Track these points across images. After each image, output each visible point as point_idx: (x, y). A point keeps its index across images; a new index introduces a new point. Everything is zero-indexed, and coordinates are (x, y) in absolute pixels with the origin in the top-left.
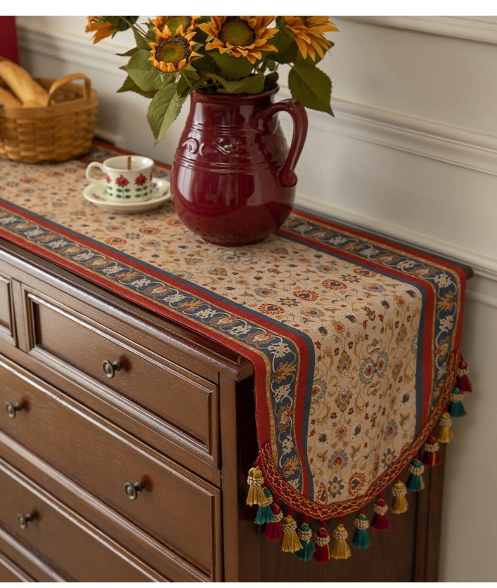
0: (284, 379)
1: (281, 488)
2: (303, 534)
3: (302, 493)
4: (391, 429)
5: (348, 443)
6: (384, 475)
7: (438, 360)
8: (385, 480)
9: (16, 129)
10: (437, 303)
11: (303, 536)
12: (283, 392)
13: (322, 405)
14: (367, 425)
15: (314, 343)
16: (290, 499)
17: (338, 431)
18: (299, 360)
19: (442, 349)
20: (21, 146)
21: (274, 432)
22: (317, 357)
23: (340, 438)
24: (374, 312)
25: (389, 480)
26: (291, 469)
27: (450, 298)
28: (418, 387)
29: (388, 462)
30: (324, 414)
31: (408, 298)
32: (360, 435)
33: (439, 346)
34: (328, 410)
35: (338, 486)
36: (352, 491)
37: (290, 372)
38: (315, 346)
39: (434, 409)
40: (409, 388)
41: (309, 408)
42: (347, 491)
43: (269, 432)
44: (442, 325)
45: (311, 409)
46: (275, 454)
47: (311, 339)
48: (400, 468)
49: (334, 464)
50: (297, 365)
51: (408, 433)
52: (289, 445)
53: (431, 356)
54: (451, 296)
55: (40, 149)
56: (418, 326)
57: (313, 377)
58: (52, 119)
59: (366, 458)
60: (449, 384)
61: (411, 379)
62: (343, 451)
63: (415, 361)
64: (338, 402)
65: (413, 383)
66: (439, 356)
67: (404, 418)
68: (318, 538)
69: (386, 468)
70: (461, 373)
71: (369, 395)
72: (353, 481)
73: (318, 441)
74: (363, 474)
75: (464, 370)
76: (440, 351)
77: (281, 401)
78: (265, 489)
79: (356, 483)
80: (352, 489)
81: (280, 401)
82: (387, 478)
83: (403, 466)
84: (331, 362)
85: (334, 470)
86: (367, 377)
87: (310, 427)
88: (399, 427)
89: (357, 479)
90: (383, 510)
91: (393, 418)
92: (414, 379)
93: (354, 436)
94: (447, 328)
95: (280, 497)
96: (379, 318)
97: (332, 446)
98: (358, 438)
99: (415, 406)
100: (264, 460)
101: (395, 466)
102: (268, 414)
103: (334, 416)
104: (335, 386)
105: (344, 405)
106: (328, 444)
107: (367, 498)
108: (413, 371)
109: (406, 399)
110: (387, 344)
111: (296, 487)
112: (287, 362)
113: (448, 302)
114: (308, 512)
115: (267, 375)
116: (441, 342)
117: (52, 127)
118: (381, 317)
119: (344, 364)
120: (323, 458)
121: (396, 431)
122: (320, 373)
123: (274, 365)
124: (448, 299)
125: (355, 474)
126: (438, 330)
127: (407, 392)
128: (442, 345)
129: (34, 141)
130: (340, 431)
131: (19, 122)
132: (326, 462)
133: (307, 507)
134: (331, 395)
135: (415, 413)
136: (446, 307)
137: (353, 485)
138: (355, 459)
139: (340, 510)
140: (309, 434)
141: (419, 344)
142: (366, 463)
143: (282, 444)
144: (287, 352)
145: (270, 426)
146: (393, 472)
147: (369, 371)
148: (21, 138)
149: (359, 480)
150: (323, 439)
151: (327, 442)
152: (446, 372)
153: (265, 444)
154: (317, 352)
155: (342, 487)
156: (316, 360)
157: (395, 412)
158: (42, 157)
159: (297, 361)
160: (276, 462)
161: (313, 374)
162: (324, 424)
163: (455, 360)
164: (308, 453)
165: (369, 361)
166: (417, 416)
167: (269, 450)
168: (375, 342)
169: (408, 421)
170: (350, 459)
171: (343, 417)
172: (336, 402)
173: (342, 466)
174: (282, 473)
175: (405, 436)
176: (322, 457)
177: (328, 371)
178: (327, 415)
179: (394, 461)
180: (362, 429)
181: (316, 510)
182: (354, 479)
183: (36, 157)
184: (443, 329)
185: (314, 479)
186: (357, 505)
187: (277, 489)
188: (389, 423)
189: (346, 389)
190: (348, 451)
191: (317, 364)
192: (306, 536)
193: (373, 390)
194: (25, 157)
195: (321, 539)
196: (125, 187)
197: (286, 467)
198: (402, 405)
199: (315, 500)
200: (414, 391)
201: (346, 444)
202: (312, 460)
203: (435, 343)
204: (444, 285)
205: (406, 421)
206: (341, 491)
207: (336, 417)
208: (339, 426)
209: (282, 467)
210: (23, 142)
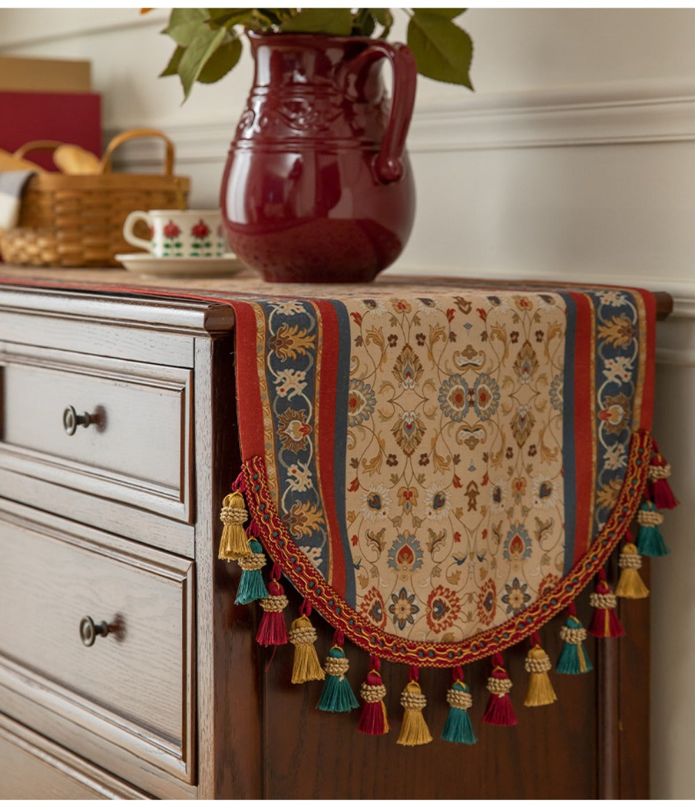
0: (292, 357)
1: (286, 552)
2: (332, 662)
3: (330, 583)
4: (517, 540)
5: (422, 521)
6: (507, 626)
7: (604, 431)
8: (508, 634)
9: (53, 208)
10: (596, 328)
11: (332, 665)
12: (292, 382)
13: (369, 434)
14: (456, 498)
15: (349, 314)
16: (304, 584)
17: (402, 492)
18: (320, 330)
19: (609, 412)
20: (60, 235)
21: (272, 442)
22: (353, 336)
23: (407, 509)
24: (470, 303)
25: (516, 636)
26: (305, 524)
27: (622, 327)
28: (565, 472)
29: (516, 605)
30: (373, 453)
31: (539, 302)
32: (444, 511)
33: (604, 406)
34: (382, 447)
35: (408, 606)
36: (435, 622)
37: (303, 347)
38: (352, 319)
39: (604, 529)
40: (551, 471)
41: (346, 434)
42: (425, 619)
43: (262, 439)
44: (609, 370)
45: (349, 436)
46: (273, 483)
47: (345, 307)
48: (539, 621)
49: (400, 562)
50: (317, 339)
51: (552, 555)
52: (301, 480)
53: (590, 421)
54: (625, 324)
55: (88, 241)
56: (562, 360)
57: (348, 373)
58: (108, 192)
59: (460, 562)
60: (632, 489)
61: (553, 456)
62: (414, 536)
63: (560, 424)
64: (398, 436)
65: (558, 464)
66: (605, 424)
67: (544, 528)
68: (365, 687)
69: (512, 614)
70: (656, 472)
71: (460, 443)
72: (436, 601)
73: (366, 504)
74: (454, 593)
75: (660, 468)
76: (607, 415)
77: (289, 398)
78: (252, 541)
79: (442, 608)
80: (435, 618)
81: (286, 397)
82: (513, 632)
83: (544, 618)
84: (382, 356)
85: (400, 573)
86: (455, 408)
87: (350, 474)
88: (535, 543)
89: (443, 598)
90: (501, 687)
91: (521, 522)
92: (560, 457)
93: (432, 510)
94: (618, 377)
95: (285, 571)
96: (478, 314)
97: (392, 521)
98: (440, 517)
99: (562, 508)
100: (251, 485)
101: (528, 614)
102: (260, 405)
103: (392, 460)
104: (391, 401)
105: (409, 444)
106: (386, 516)
107: (467, 652)
108: (557, 443)
109: (545, 491)
110: (496, 365)
111: (317, 563)
112: (297, 327)
113: (619, 331)
114: (343, 625)
115: (258, 335)
116: (608, 400)
117: (108, 207)
118: (483, 313)
119: (408, 368)
120: (378, 543)
121: (528, 548)
122: (362, 369)
123: (272, 322)
124: (619, 327)
125: (437, 589)
126: (601, 378)
127: (547, 479)
128: (610, 405)
129: (79, 227)
130: (405, 494)
131: (60, 196)
132: (385, 553)
133: (341, 615)
134: (385, 418)
135: (563, 521)
136: (615, 339)
137: (436, 610)
138: (438, 556)
139: (412, 653)
140: (348, 486)
141: (565, 392)
142: (459, 573)
143: (286, 471)
144: (298, 312)
145: (262, 428)
146: (525, 624)
147: (458, 398)
148: (60, 222)
149: (448, 604)
150: (375, 503)
151: (382, 510)
152: (625, 464)
153: (253, 457)
154: (355, 330)
155: (415, 609)
156: (353, 343)
157: (525, 511)
158: (89, 255)
159: (315, 331)
160: (276, 499)
161: (349, 367)
162: (376, 473)
163: (641, 447)
164: (348, 523)
165: (458, 381)
166: (566, 526)
167: (259, 467)
168: (469, 352)
169: (551, 534)
170: (426, 554)
171: (408, 467)
172: (395, 434)
173: (415, 567)
174: (288, 525)
175: (545, 560)
176: (376, 540)
177: (376, 369)
178: (379, 457)
179: (527, 604)
180: (447, 502)
181: (359, 626)
182: (437, 598)
183: (80, 254)
184: (610, 377)
185: (357, 573)
186: (446, 656)
187: (279, 553)
188: (513, 527)
189: (412, 414)
190: (423, 538)
191: (355, 350)
192: (337, 666)
193: (468, 437)
194: (66, 255)
195: (369, 688)
196: (176, 240)
197: (294, 515)
198: (539, 501)
199: (358, 609)
200: (560, 480)
201: (417, 522)
202: (355, 539)
203: (596, 399)
204: (611, 302)
205: (546, 533)
206: (414, 616)
207: (396, 463)
208: (402, 483)
209: (286, 512)
210: (62, 228)
